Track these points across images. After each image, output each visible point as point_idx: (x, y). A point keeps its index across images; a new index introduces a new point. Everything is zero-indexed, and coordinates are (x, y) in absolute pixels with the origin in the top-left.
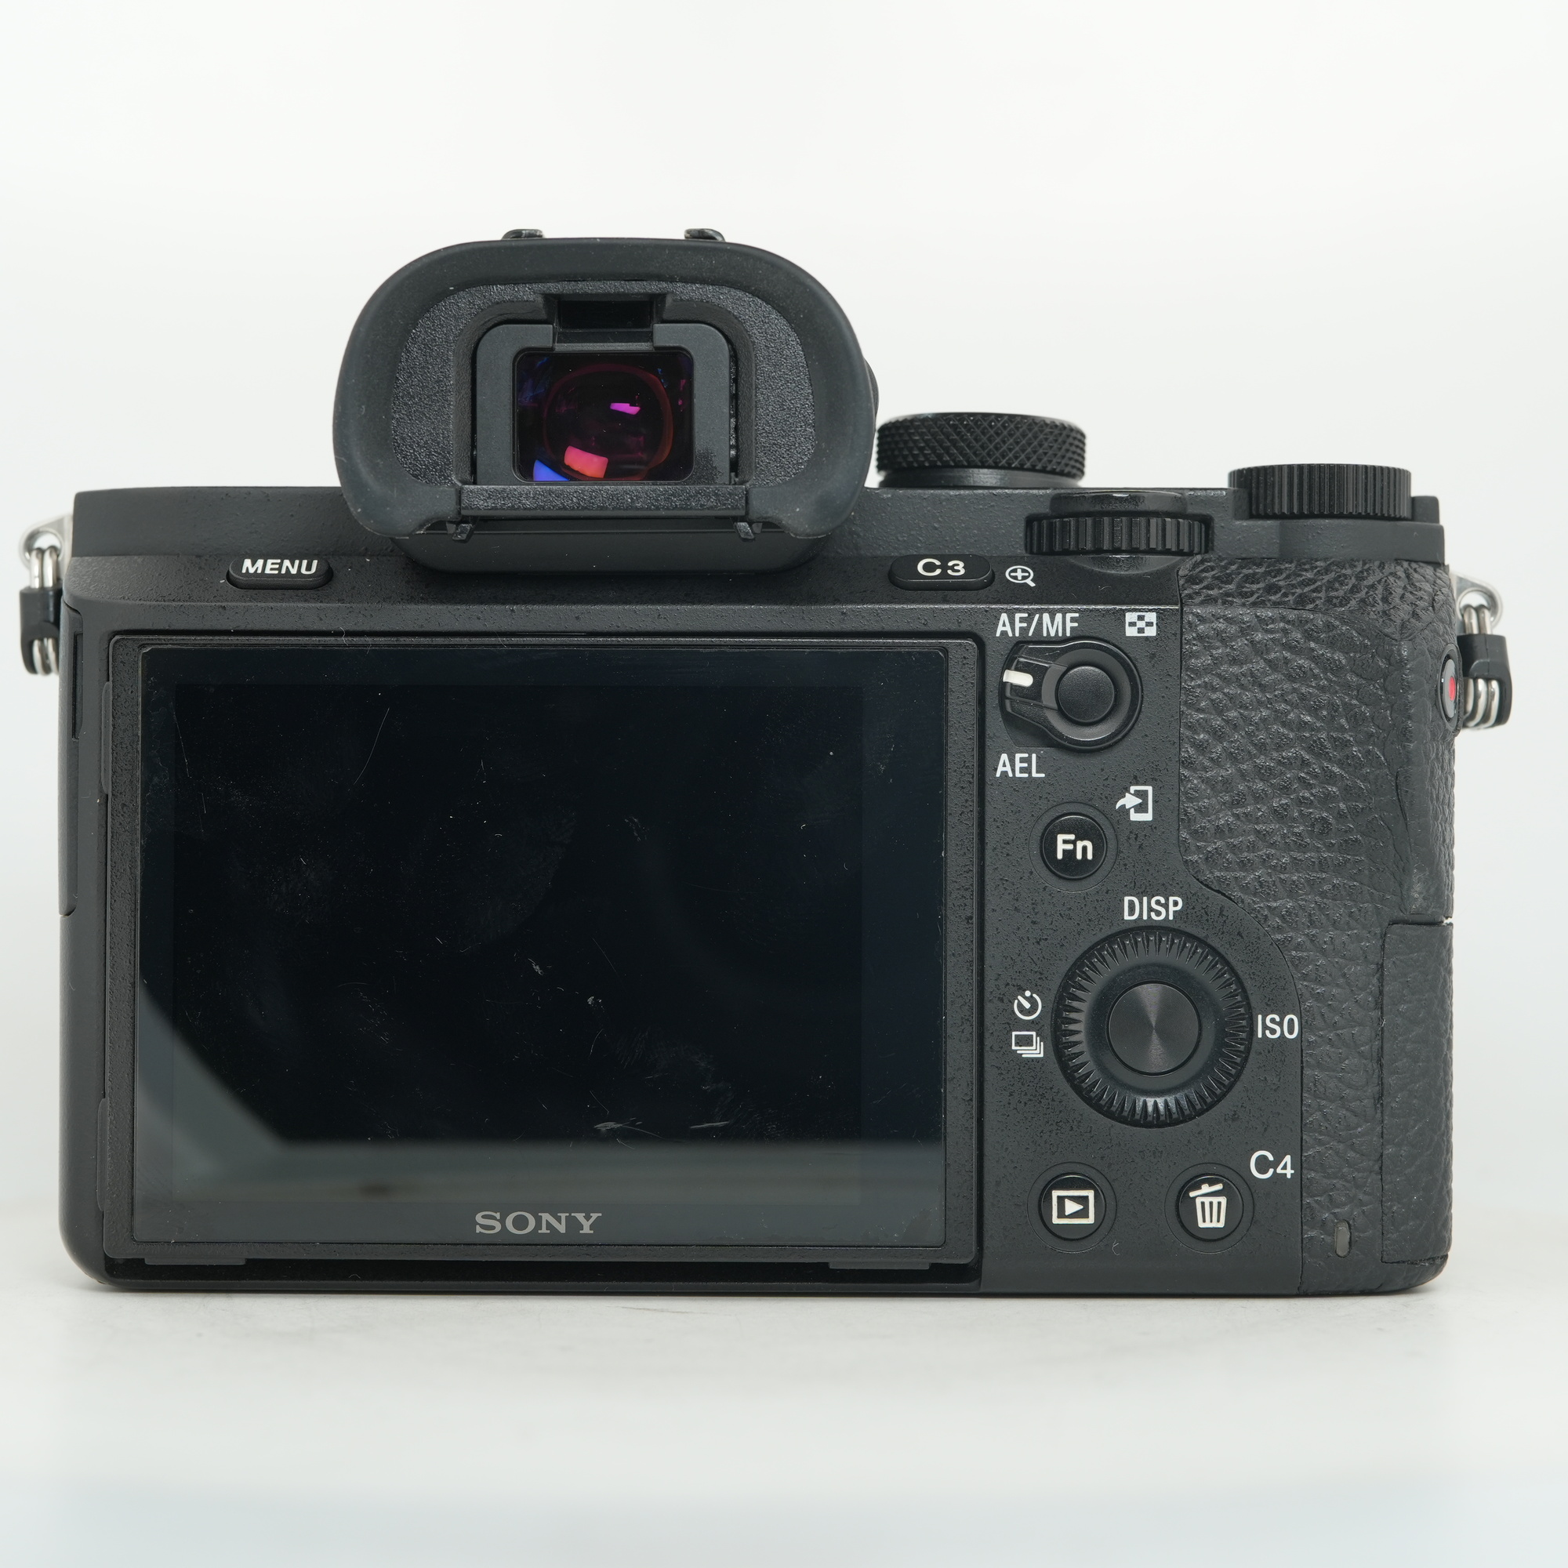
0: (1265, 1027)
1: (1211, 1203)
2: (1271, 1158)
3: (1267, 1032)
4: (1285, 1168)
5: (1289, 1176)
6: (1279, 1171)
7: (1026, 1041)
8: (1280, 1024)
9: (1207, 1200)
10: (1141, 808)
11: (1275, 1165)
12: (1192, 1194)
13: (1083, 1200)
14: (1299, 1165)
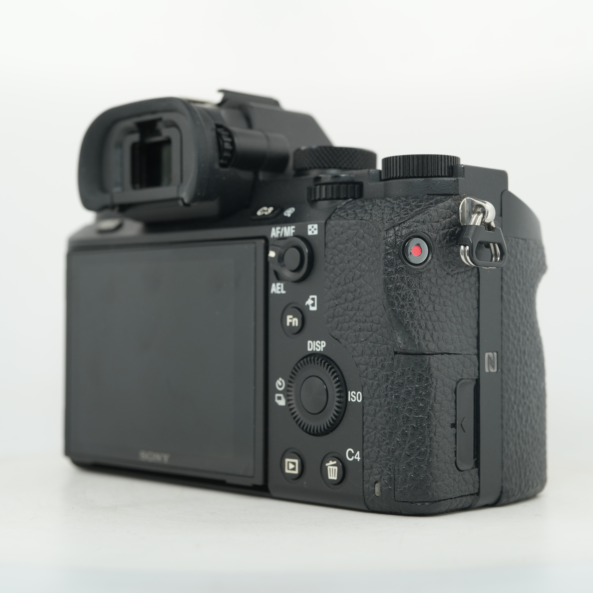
0: (351, 397)
1: (333, 469)
2: (353, 452)
3: (352, 399)
4: (357, 457)
5: (359, 460)
6: (356, 458)
7: (279, 398)
8: (356, 395)
9: (331, 467)
10: (313, 305)
11: (354, 455)
12: (327, 465)
13: (294, 463)
14: (362, 456)
